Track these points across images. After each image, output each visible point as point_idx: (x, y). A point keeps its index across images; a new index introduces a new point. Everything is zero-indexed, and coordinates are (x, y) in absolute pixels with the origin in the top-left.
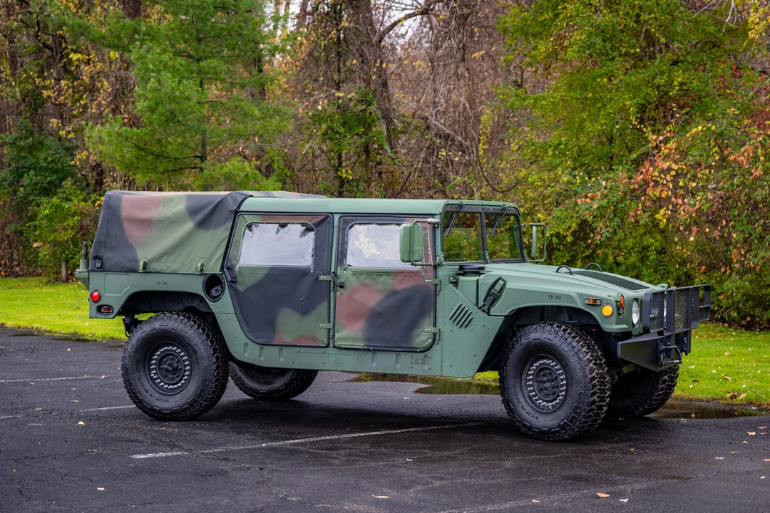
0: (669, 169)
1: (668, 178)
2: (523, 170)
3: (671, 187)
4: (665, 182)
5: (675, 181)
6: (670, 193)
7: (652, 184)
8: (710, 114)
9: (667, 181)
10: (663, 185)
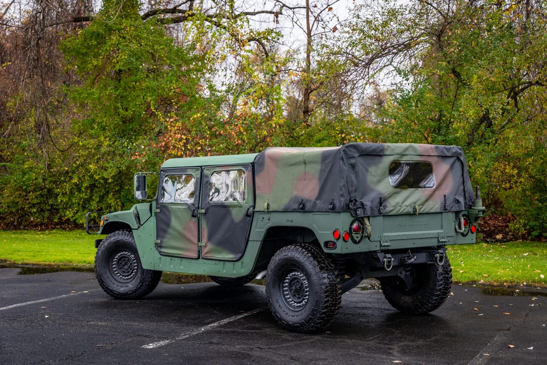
0: (181, 139)
1: (181, 143)
2: (76, 138)
3: (183, 149)
4: (179, 146)
5: (185, 145)
6: (182, 153)
7: (172, 147)
8: (195, 107)
9: (181, 146)
10: (178, 148)
